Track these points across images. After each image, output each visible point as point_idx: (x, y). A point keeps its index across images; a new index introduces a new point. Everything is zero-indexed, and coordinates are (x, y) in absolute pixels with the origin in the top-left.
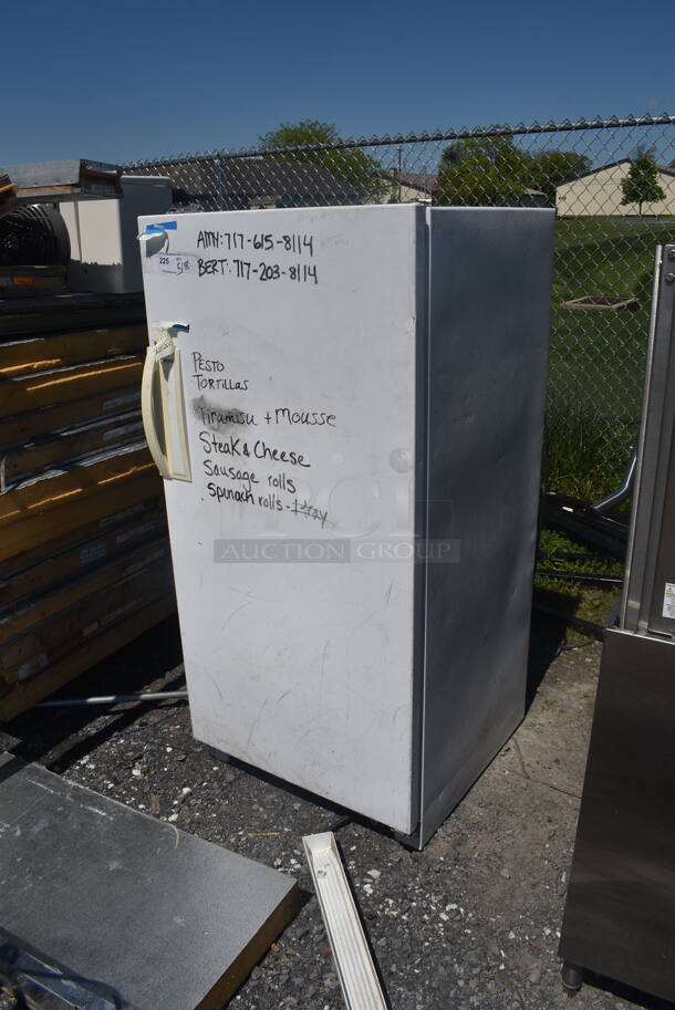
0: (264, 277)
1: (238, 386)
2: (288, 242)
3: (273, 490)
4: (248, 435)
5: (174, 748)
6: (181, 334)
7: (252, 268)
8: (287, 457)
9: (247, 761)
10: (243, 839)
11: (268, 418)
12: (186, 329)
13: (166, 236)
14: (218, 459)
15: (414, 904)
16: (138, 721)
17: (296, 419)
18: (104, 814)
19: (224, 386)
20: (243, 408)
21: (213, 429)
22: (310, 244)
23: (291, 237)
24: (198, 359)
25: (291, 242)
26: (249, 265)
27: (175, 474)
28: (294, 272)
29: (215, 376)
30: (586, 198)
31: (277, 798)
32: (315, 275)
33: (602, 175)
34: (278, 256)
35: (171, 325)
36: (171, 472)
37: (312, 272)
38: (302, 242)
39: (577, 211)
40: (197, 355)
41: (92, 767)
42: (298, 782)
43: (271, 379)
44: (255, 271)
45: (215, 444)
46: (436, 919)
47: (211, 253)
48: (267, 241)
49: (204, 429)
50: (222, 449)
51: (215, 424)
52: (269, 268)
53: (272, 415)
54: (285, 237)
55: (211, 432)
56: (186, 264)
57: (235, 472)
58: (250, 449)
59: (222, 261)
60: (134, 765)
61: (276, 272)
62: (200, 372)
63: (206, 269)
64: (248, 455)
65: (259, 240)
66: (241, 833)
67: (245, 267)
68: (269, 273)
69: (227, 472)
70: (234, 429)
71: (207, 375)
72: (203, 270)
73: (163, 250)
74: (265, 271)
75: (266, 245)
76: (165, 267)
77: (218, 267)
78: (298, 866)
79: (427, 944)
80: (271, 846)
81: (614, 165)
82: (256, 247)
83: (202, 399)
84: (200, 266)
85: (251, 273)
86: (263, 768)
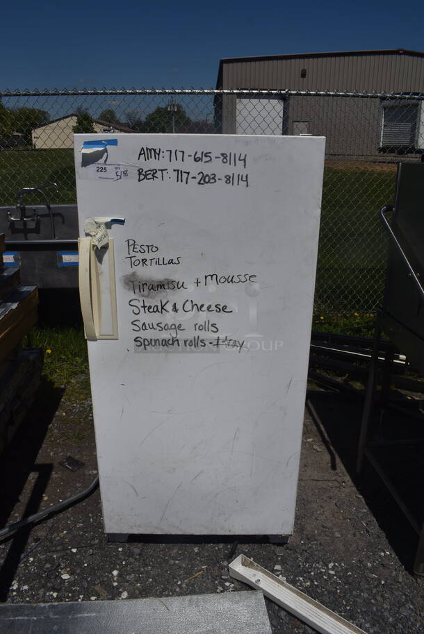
0: (202, 182)
1: (171, 262)
2: (225, 158)
3: (198, 333)
4: (177, 297)
5: (77, 548)
6: (115, 226)
7: (191, 175)
8: (213, 308)
9: (159, 532)
10: (184, 586)
11: (197, 283)
12: (121, 222)
13: (106, 151)
14: (145, 318)
15: (312, 573)
16: (30, 540)
17: (222, 280)
18: (94, 614)
19: (158, 263)
20: (175, 277)
21: (143, 296)
22: (244, 160)
23: (228, 155)
24: (131, 244)
25: (228, 158)
26: (188, 173)
27: (101, 335)
28: (228, 179)
29: (148, 256)
30: (54, 137)
31: (179, 550)
32: (247, 180)
33: (62, 123)
34: (216, 167)
35: (109, 219)
36: (97, 335)
37: (244, 179)
38: (237, 159)
39: (49, 145)
40: (131, 242)
41: (26, 587)
42: (205, 532)
43: (202, 254)
44: (194, 178)
45: (144, 307)
46: (330, 576)
47: (152, 164)
48: (206, 156)
49: (133, 296)
50: (151, 310)
51: (146, 292)
52: (207, 175)
53: (202, 280)
54: (222, 154)
55: (141, 299)
56: (125, 173)
57: (162, 326)
58: (179, 307)
59: (162, 170)
60: (59, 573)
61: (213, 178)
62: (134, 254)
63: (145, 176)
64: (176, 311)
65: (199, 155)
66: (179, 583)
67: (185, 176)
68: (205, 179)
69: (155, 326)
70: (165, 294)
71: (140, 256)
72: (142, 177)
73: (101, 161)
74: (204, 178)
75: (205, 159)
76: (102, 174)
77: (159, 174)
78: (232, 585)
79: (338, 591)
80: (204, 582)
81: (68, 117)
82: (195, 160)
83: (134, 274)
84: (140, 174)
85: (190, 179)
86: (174, 533)
